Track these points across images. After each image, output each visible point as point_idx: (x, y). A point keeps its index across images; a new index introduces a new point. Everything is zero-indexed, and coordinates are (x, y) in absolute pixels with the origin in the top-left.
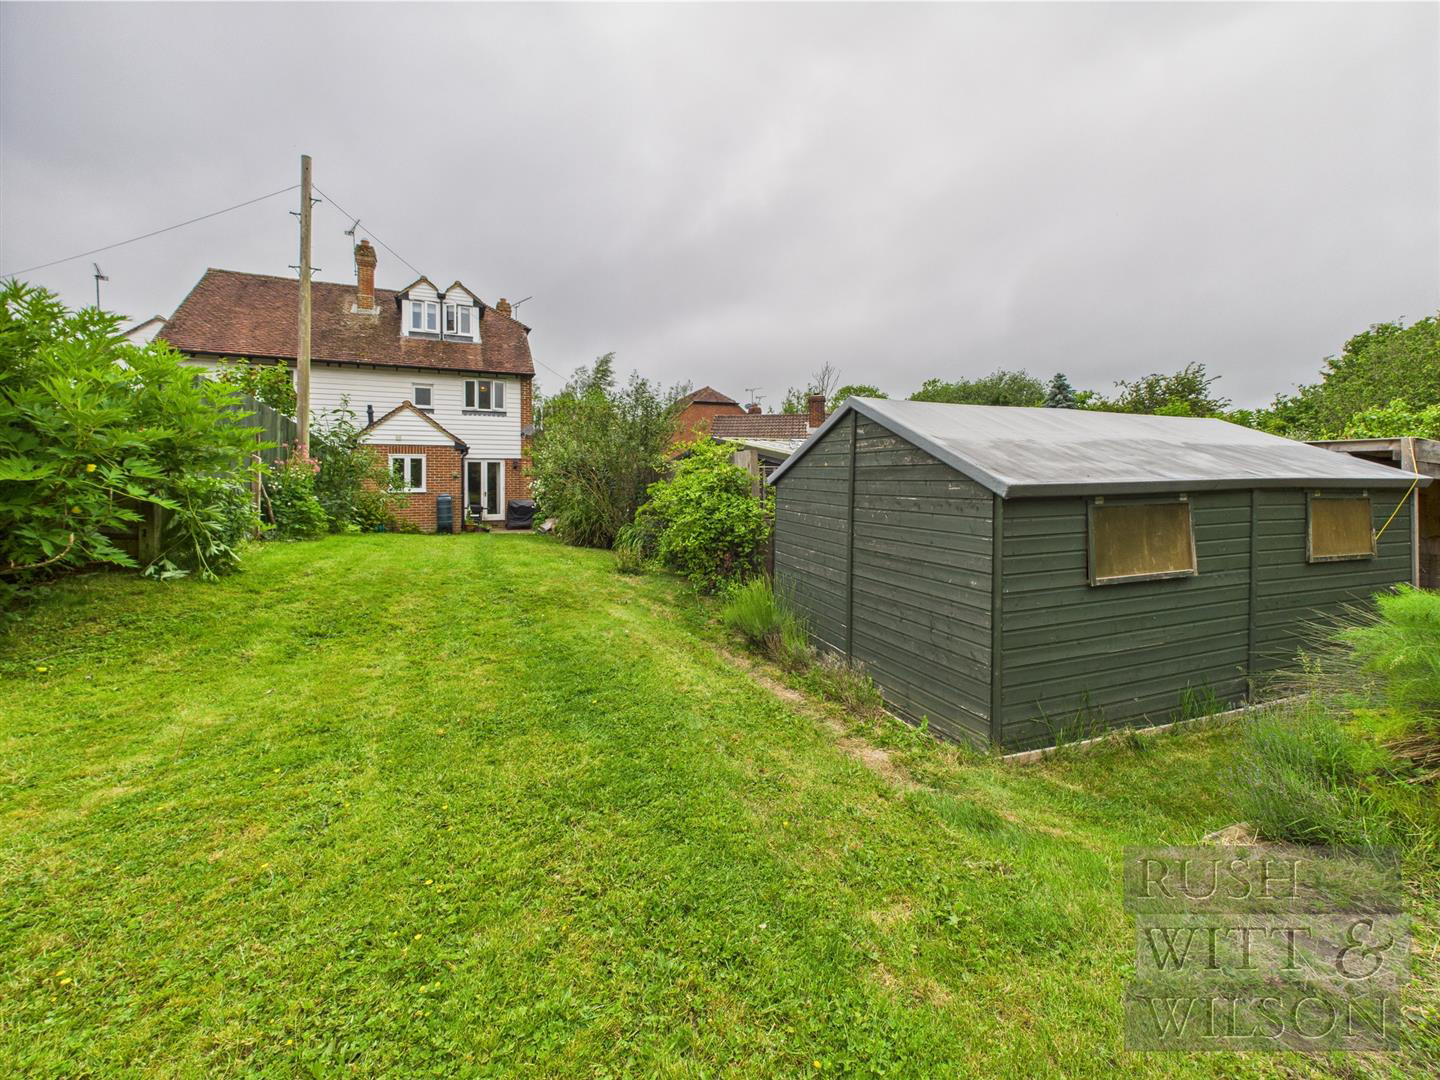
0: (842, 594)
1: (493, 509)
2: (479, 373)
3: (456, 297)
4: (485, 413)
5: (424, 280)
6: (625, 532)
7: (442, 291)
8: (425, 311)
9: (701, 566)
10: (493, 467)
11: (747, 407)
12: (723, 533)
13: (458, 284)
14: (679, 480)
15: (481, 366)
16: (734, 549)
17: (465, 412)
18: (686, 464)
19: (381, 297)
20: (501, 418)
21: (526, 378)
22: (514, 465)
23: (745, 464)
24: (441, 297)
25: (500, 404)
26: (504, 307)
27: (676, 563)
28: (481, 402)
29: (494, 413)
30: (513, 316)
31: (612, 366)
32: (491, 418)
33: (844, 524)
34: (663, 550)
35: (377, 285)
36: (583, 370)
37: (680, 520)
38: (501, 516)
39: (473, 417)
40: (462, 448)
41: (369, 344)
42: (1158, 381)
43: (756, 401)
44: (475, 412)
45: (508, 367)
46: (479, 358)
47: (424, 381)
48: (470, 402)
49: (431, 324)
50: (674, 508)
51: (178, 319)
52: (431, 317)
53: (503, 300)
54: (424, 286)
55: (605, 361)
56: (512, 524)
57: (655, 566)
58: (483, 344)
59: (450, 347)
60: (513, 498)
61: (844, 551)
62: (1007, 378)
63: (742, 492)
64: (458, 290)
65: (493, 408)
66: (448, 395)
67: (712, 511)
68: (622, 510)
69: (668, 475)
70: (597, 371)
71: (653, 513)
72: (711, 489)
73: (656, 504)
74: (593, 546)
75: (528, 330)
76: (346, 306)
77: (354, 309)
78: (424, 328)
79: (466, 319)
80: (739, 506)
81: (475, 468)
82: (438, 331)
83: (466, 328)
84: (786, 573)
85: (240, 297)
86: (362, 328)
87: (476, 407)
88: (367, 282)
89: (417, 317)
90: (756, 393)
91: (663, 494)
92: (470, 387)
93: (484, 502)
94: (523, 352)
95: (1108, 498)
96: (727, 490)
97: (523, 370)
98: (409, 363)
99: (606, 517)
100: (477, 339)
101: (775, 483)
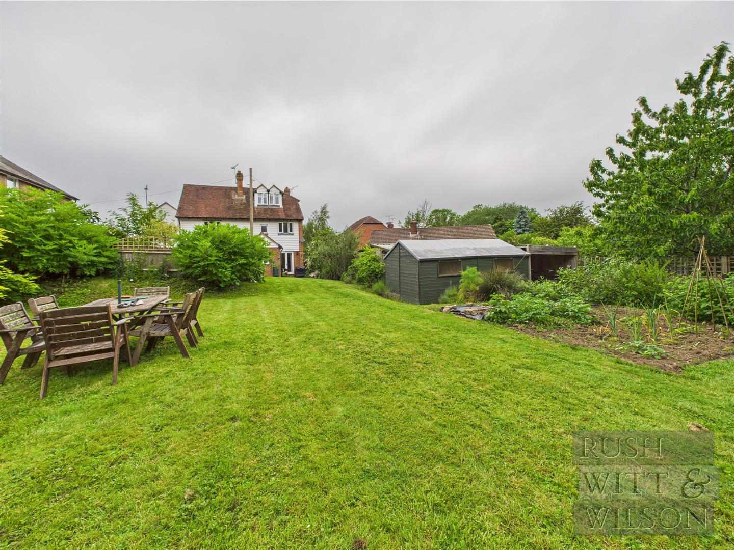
0: (398, 283)
1: (289, 270)
2: (284, 220)
3: (274, 191)
4: (286, 234)
5: (262, 185)
6: (345, 274)
7: (268, 188)
8: (262, 197)
9: (367, 281)
10: (289, 255)
11: (387, 223)
12: (373, 272)
13: (274, 186)
14: (361, 259)
15: (284, 217)
16: (376, 276)
17: (279, 234)
18: (362, 254)
19: (246, 192)
20: (291, 236)
21: (300, 221)
22: (297, 253)
23: (378, 253)
24: (268, 191)
25: (291, 230)
26: (287, 190)
27: (361, 281)
28: (285, 230)
29: (289, 234)
30: (291, 195)
31: (328, 209)
32: (288, 236)
33: (398, 268)
34: (357, 277)
35: (244, 186)
36: (316, 212)
37: (362, 269)
38: (292, 273)
39: (282, 236)
40: (280, 247)
41: (244, 210)
42: (564, 209)
43: (391, 221)
44: (282, 234)
45: (294, 217)
46: (283, 214)
47: (264, 224)
48: (280, 230)
49: (265, 202)
50: (360, 266)
51: (181, 205)
52: (265, 199)
53: (287, 188)
54: (262, 187)
55: (324, 208)
56: (298, 275)
57: (355, 281)
58: (284, 208)
59: (272, 210)
60: (297, 265)
61: (398, 273)
62: (507, 206)
63: (378, 261)
64: (274, 188)
65: (289, 232)
66: (273, 228)
67: (370, 266)
68: (343, 268)
69: (358, 257)
70: (322, 212)
71: (354, 267)
72: (369, 261)
73: (355, 265)
74: (333, 279)
75: (299, 201)
76: (233, 196)
77: (236, 197)
78: (262, 203)
79: (277, 199)
80: (377, 265)
81: (283, 255)
82: (267, 204)
83: (277, 202)
84: (388, 281)
85: (197, 195)
86: (241, 204)
87: (283, 232)
88: (240, 185)
89: (260, 199)
90: (391, 217)
91: (356, 263)
92: (280, 225)
93: (286, 267)
94: (298, 210)
95: (442, 260)
96: (374, 261)
97: (299, 218)
98: (259, 217)
99: (337, 270)
100: (281, 206)
101: (385, 259)
